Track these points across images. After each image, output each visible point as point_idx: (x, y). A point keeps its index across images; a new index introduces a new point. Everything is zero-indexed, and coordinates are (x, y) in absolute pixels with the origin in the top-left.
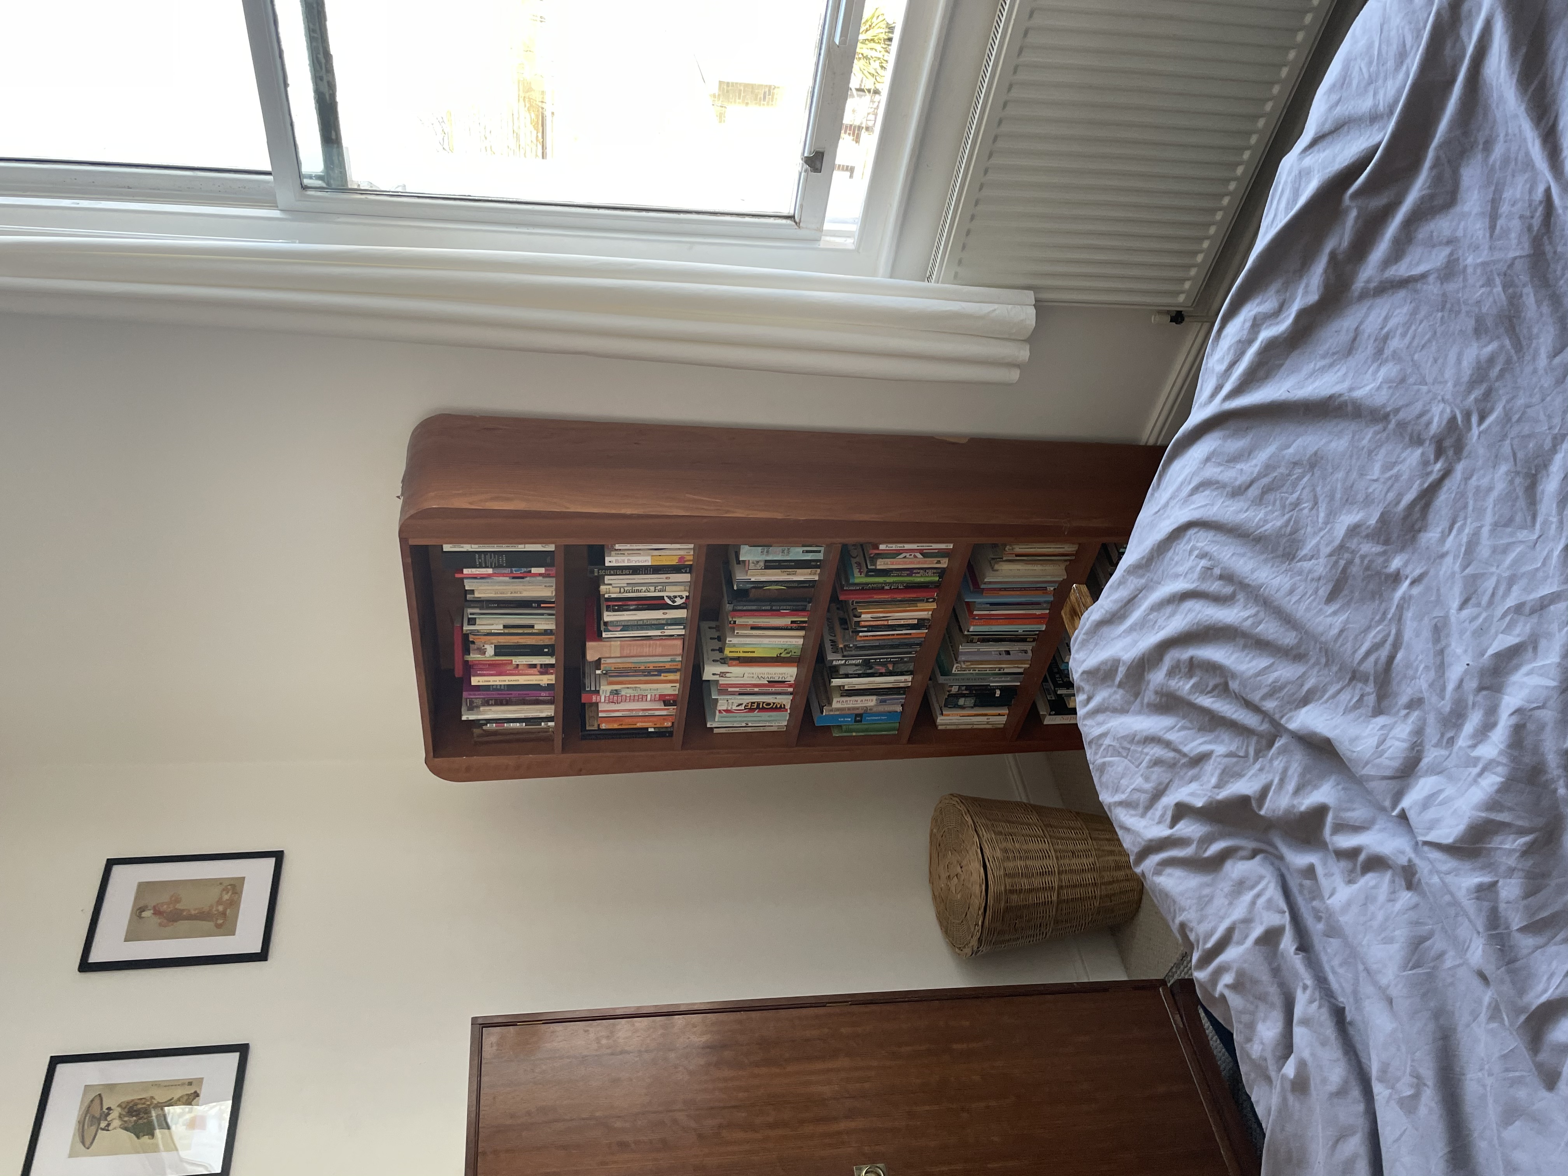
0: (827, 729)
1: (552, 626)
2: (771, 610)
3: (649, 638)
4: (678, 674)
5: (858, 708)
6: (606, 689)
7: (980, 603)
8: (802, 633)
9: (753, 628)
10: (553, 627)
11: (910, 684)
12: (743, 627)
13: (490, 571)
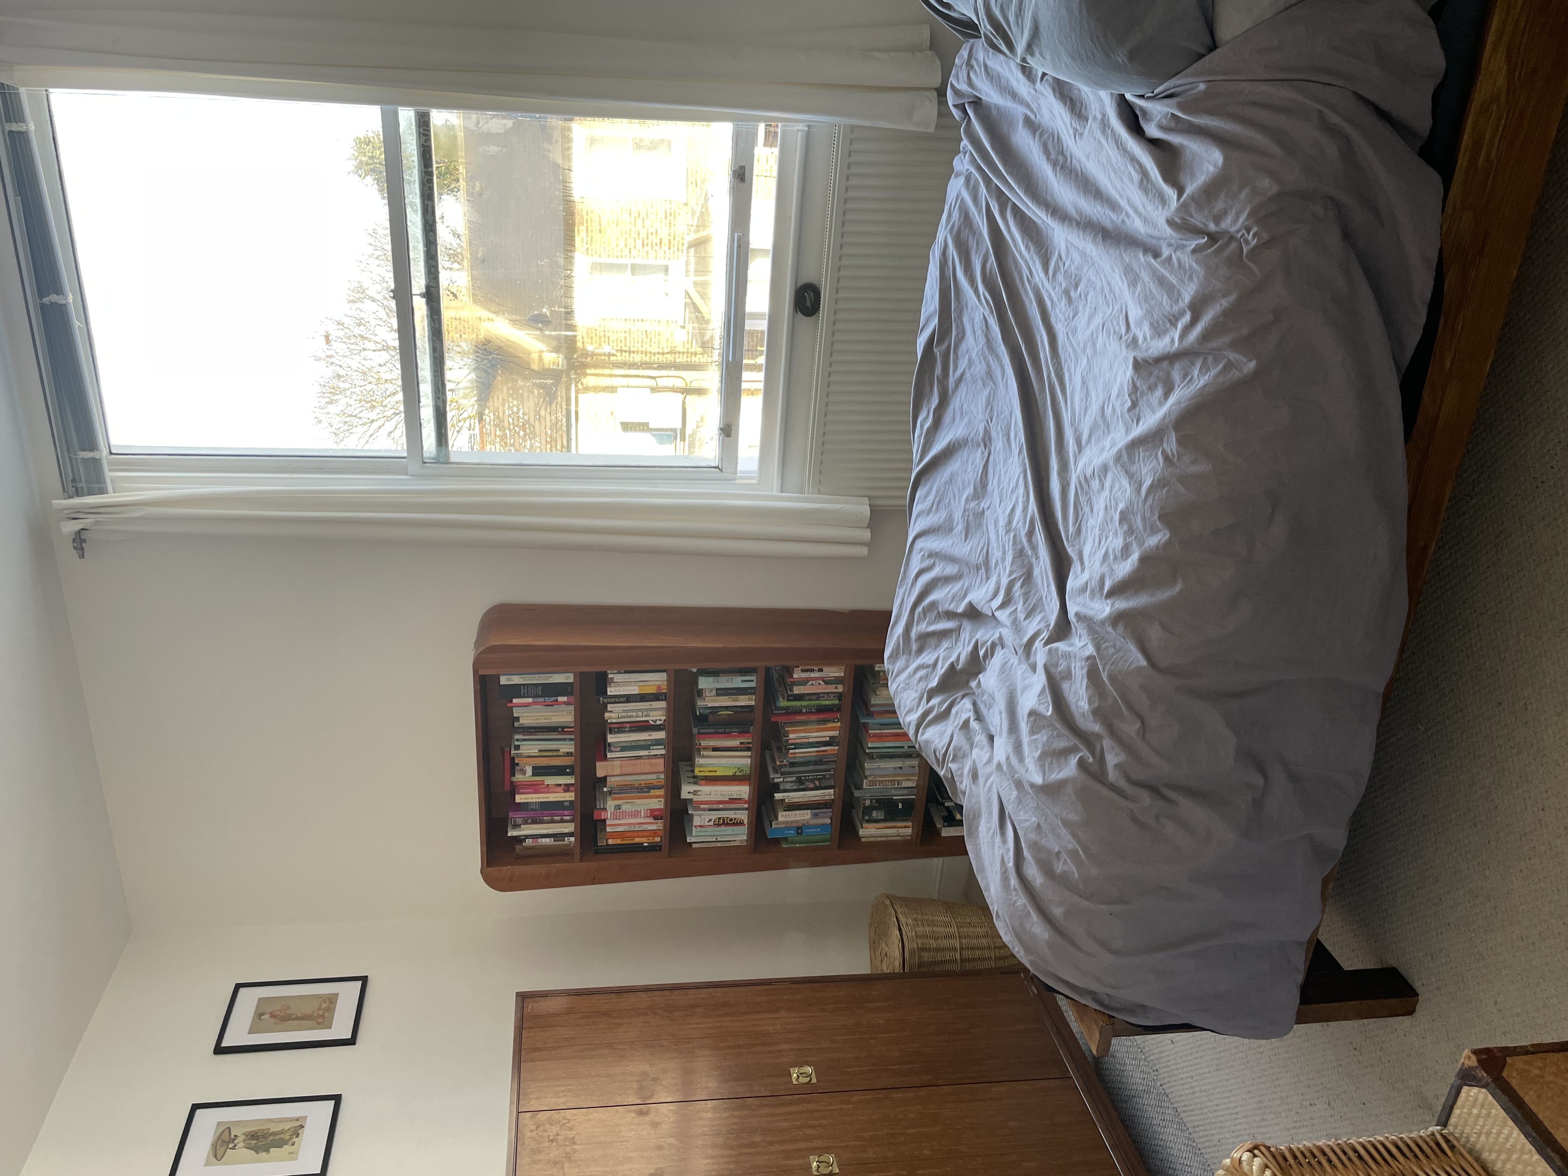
0: (777, 841)
1: (571, 749)
2: (724, 733)
3: (640, 757)
4: (663, 790)
5: (798, 821)
6: (611, 804)
7: (873, 724)
8: (749, 753)
9: (715, 749)
10: (573, 750)
11: (833, 797)
12: (706, 748)
13: (530, 700)
